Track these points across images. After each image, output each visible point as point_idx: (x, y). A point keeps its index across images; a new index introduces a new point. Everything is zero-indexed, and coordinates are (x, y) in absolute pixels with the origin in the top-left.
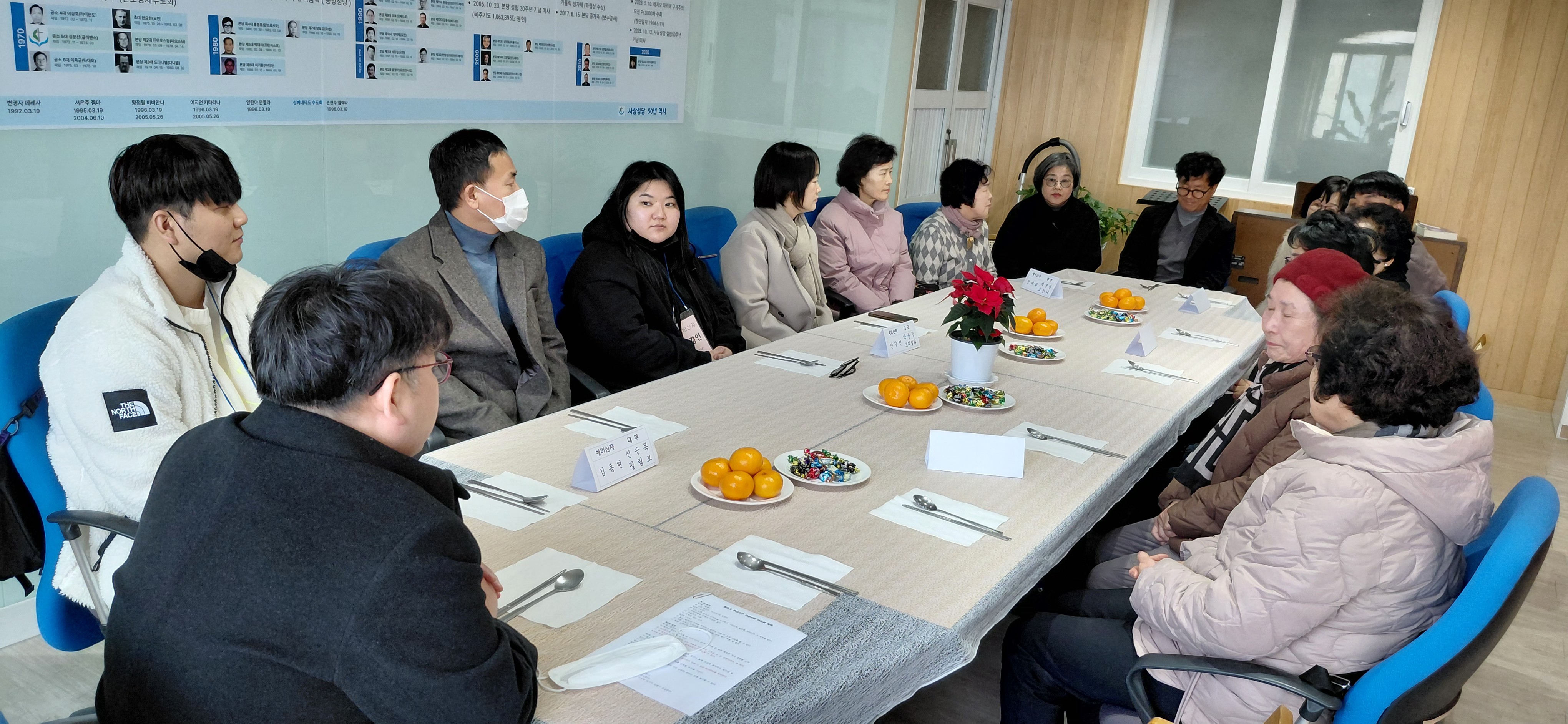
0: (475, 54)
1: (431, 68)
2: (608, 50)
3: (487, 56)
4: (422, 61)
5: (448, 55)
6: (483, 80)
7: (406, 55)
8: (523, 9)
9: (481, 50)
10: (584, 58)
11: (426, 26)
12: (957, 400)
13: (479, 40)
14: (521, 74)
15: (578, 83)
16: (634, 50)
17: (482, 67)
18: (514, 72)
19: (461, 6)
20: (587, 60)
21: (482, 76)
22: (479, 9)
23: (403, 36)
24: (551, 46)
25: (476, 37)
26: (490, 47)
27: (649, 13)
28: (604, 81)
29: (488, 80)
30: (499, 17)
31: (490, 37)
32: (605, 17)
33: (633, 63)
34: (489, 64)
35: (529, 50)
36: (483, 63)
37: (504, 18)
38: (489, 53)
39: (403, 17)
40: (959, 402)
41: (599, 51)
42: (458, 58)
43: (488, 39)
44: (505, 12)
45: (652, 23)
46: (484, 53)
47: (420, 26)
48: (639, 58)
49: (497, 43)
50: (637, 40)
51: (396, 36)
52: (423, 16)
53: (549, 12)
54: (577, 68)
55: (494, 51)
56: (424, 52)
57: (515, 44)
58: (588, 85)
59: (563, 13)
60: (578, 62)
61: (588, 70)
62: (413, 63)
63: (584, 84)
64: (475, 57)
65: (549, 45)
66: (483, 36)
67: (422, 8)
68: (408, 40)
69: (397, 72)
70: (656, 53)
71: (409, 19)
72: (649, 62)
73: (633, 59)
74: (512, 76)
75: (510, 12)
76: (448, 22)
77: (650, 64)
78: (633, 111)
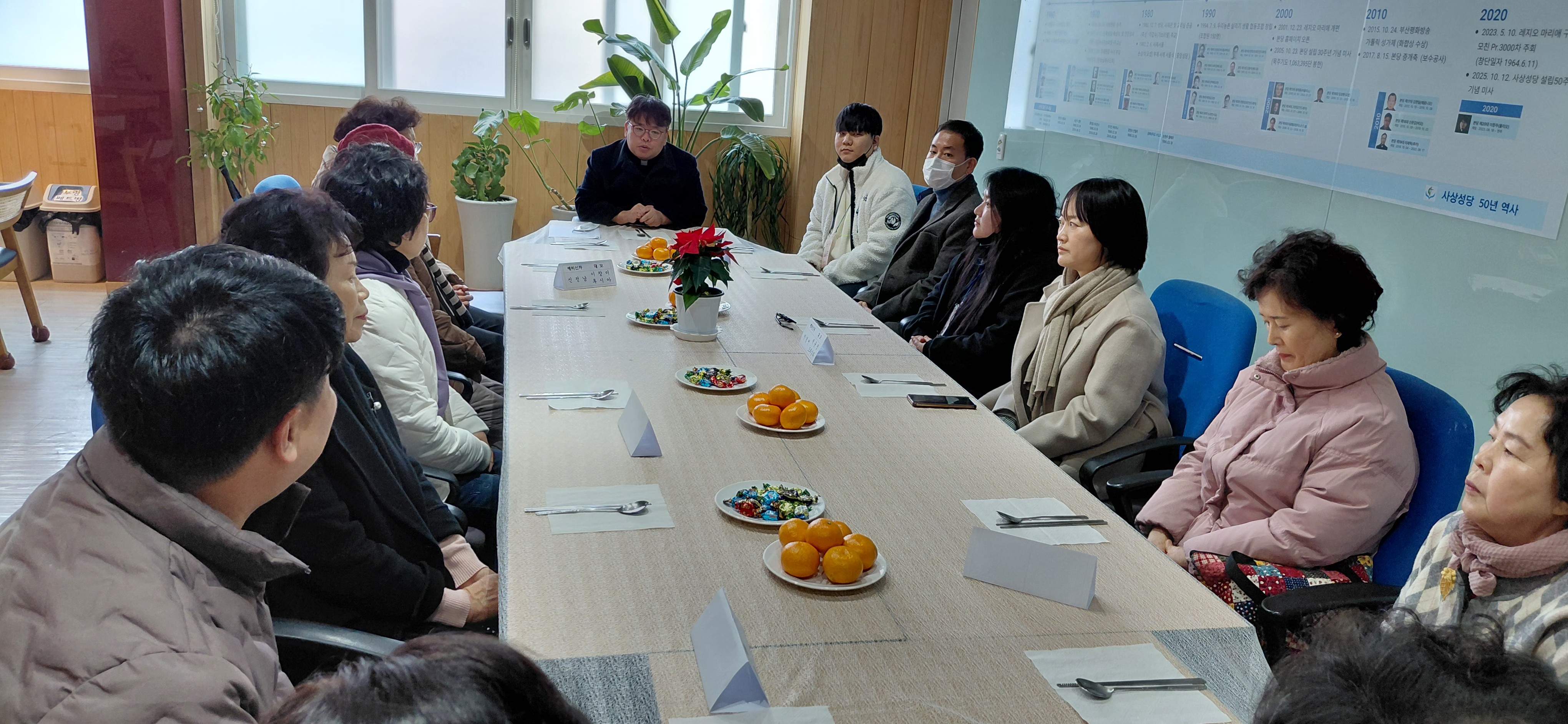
2: (1425, 104)
4: (1225, 107)
5: (1246, 103)
6: (1272, 128)
8: (1320, 53)
9: (1273, 98)
10: (1385, 112)
11: (1235, 74)
13: (1273, 88)
14: (1306, 126)
15: (1372, 143)
17: (1271, 116)
18: (1300, 123)
19: (1264, 54)
20: (1389, 116)
21: (1270, 123)
23: (1216, 83)
24: (1344, 96)
25: (1271, 84)
26: (1281, 96)
28: (1410, 146)
29: (1274, 130)
30: (1295, 63)
31: (1283, 84)
32: (1425, 58)
33: (1466, 127)
34: (1279, 112)
35: (1319, 100)
36: (1273, 111)
37: (1300, 63)
38: (1281, 102)
41: (1409, 104)
42: (1253, 105)
43: (1282, 87)
44: (1302, 58)
45: (1513, 63)
46: (1275, 101)
47: (1229, 74)
48: (1474, 118)
50: (1477, 90)
51: (1212, 84)
52: (1234, 65)
53: (1350, 54)
54: (1374, 125)
56: (1228, 99)
57: (1306, 93)
58: (1385, 148)
59: (1367, 55)
61: (1389, 129)
63: (1379, 147)
66: (1277, 83)
67: (1233, 58)
68: (1220, 87)
69: (1207, 115)
70: (1512, 110)
72: (1495, 124)
73: (1466, 121)
74: (1297, 127)
75: (1307, 58)
76: (1251, 70)
77: (1496, 128)
78: (1452, 198)
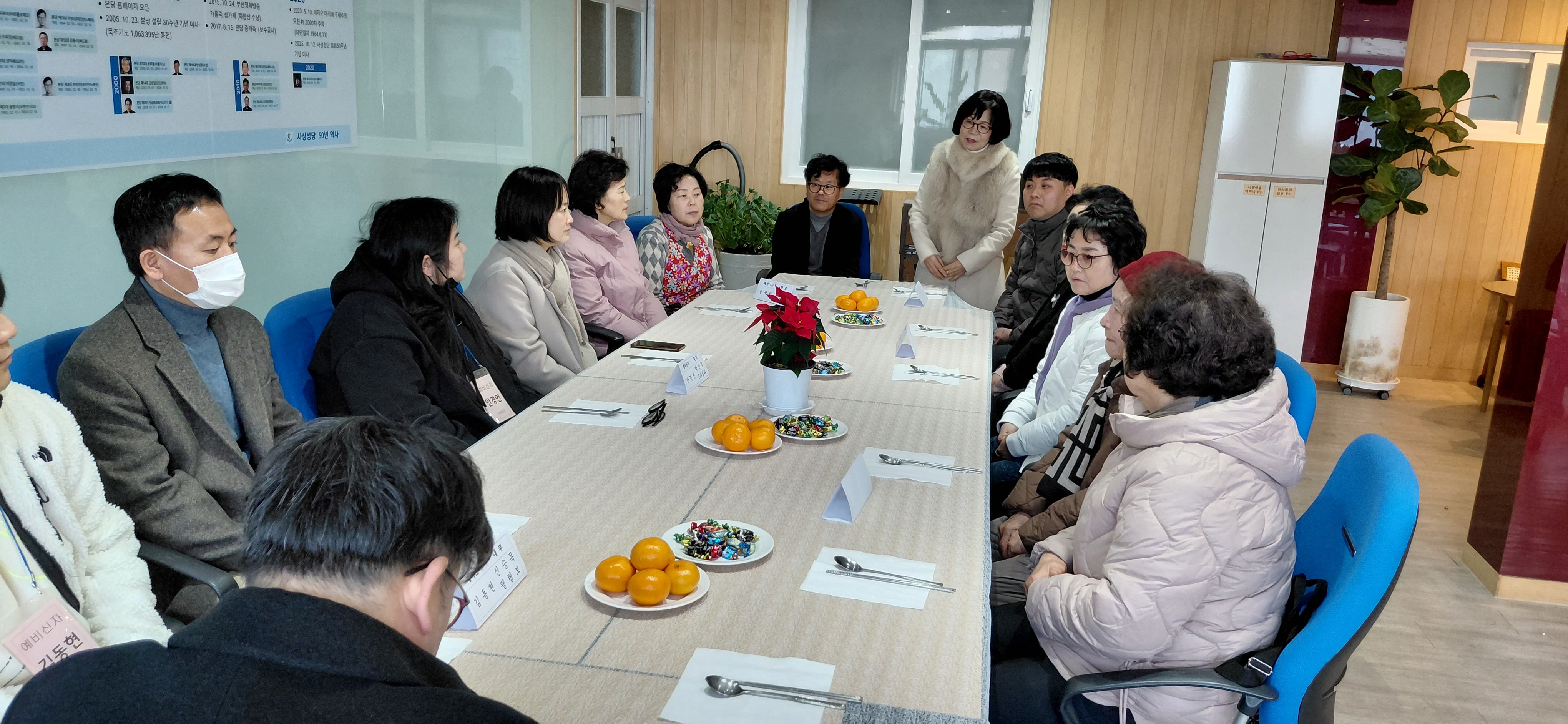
0: (113, 80)
1: (60, 101)
2: (269, 68)
3: (128, 82)
4: (47, 94)
5: (80, 84)
6: (126, 112)
7: (25, 86)
8: (166, 23)
9: (121, 75)
10: (242, 78)
11: (48, 49)
12: (792, 433)
13: (118, 64)
14: (170, 102)
15: (238, 108)
16: (298, 66)
17: (124, 97)
18: (163, 100)
19: (91, 22)
20: (246, 81)
21: (124, 108)
22: (113, 25)
23: (18, 62)
24: (202, 66)
25: (113, 59)
26: (130, 72)
27: (310, 23)
28: (268, 104)
29: (132, 112)
30: (138, 34)
31: (129, 58)
32: (261, 29)
33: (298, 81)
34: (132, 92)
35: (178, 73)
36: (124, 92)
37: (145, 34)
38: (130, 79)
39: (17, 39)
40: (794, 436)
41: (259, 69)
42: (93, 87)
43: (127, 62)
44: (145, 28)
45: (315, 34)
46: (124, 80)
47: (40, 49)
48: (304, 75)
49: (139, 66)
50: (299, 54)
51: (11, 64)
52: (43, 35)
53: (197, 25)
54: (236, 91)
55: (136, 76)
56: (49, 82)
57: (161, 66)
58: (250, 109)
59: (214, 26)
60: (235, 83)
61: (249, 92)
62: (37, 96)
63: (245, 109)
64: (113, 85)
65: (201, 65)
66: (121, 58)
67: (41, 26)
68: (27, 67)
69: (17, 109)
70: (321, 68)
71: (25, 40)
72: (314, 79)
73: (297, 77)
74: (161, 105)
75: (151, 28)
76: (76, 43)
77: (316, 81)
78: (302, 137)
